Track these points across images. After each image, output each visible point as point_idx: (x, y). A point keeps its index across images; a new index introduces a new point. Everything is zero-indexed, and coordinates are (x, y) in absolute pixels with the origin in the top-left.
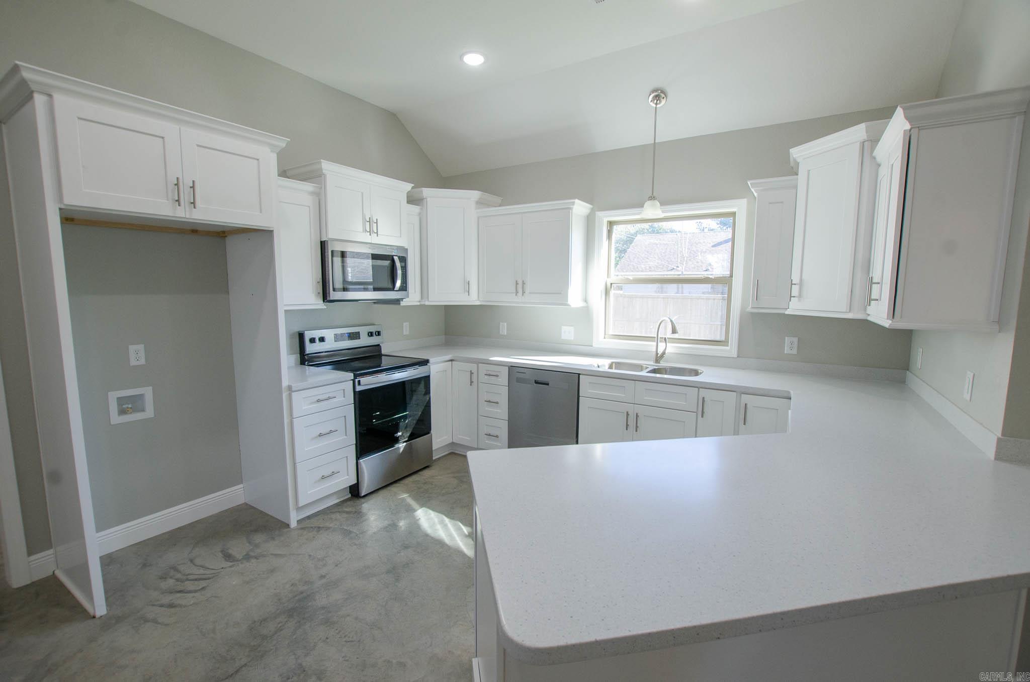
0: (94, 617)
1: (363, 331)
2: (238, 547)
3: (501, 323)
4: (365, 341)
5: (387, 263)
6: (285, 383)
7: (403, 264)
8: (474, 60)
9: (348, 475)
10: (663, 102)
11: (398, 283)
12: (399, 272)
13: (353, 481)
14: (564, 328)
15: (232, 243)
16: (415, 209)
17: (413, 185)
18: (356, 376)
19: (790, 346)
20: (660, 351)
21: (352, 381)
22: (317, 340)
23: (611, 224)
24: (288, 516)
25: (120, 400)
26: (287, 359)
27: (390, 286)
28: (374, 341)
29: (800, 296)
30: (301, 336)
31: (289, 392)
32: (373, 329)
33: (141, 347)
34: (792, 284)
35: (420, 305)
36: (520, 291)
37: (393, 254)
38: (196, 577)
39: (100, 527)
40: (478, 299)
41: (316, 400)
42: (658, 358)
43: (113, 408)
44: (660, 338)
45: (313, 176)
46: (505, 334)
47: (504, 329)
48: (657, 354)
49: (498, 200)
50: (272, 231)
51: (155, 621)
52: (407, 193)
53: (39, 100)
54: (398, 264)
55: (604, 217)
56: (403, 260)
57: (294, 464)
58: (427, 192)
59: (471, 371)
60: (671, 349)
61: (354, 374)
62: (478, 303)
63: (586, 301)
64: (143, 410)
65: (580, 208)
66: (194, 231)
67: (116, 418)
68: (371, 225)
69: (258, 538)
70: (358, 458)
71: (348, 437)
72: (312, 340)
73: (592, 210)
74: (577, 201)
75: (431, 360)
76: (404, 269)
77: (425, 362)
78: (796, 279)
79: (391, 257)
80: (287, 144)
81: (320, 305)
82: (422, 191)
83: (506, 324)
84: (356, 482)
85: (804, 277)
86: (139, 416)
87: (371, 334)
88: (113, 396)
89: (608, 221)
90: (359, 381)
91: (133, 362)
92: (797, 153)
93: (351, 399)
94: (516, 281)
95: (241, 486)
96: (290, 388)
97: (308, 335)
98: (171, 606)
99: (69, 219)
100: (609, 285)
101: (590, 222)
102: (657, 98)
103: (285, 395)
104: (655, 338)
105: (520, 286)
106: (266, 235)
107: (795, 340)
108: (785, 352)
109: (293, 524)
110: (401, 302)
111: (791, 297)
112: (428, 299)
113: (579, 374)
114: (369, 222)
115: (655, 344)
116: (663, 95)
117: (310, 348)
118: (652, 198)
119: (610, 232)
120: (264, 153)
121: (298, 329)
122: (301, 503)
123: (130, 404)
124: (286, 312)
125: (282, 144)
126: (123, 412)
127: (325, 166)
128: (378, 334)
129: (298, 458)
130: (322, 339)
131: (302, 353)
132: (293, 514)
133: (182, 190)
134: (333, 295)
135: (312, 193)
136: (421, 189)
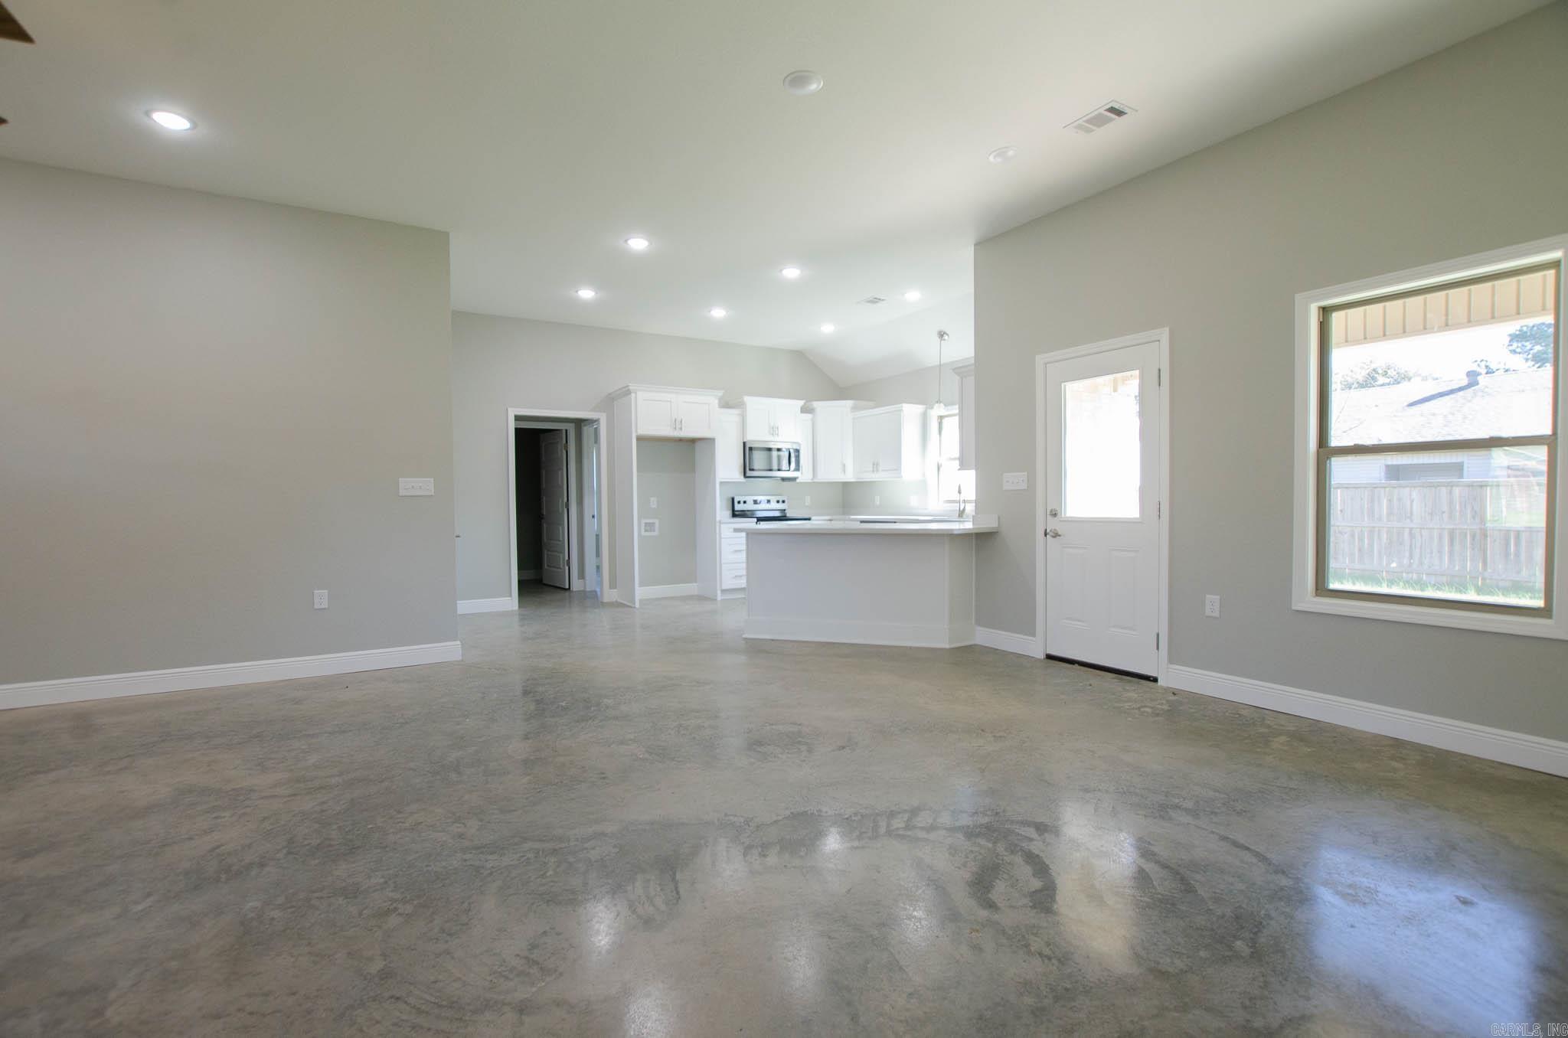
0: (637, 611)
1: (773, 499)
3: (875, 496)
4: (774, 506)
5: (786, 453)
6: (718, 519)
7: (797, 454)
8: (828, 329)
11: (793, 467)
12: (793, 459)
14: (912, 498)
15: (698, 445)
16: (809, 416)
17: (804, 401)
20: (961, 509)
22: (742, 502)
24: (716, 596)
25: (646, 523)
26: (722, 513)
27: (788, 468)
28: (781, 506)
30: (733, 499)
32: (781, 499)
33: (656, 499)
35: (812, 481)
36: (875, 469)
37: (789, 447)
39: (641, 586)
40: (855, 477)
43: (643, 526)
45: (740, 405)
46: (879, 504)
47: (879, 501)
49: (871, 404)
50: (714, 439)
52: (801, 407)
53: (633, 395)
54: (793, 455)
55: (935, 414)
56: (797, 451)
57: (721, 565)
58: (816, 404)
62: (855, 480)
63: (924, 475)
64: (654, 531)
65: (911, 412)
66: (682, 441)
68: (775, 429)
72: (739, 502)
73: (927, 408)
74: (904, 405)
75: (813, 518)
76: (798, 457)
79: (788, 450)
80: (723, 392)
81: (742, 479)
83: (879, 496)
86: (652, 534)
87: (778, 502)
88: (643, 521)
89: (938, 416)
91: (652, 505)
94: (874, 463)
95: (696, 584)
96: (720, 522)
97: (737, 498)
99: (640, 439)
100: (940, 464)
101: (925, 417)
102: (943, 336)
103: (718, 524)
105: (875, 466)
106: (709, 442)
110: (798, 479)
112: (818, 477)
114: (773, 428)
116: (945, 334)
117: (737, 507)
118: (939, 402)
119: (940, 424)
120: (712, 400)
121: (732, 496)
122: (724, 587)
123: (649, 527)
124: (721, 483)
125: (720, 393)
126: (646, 531)
127: (747, 399)
128: (783, 502)
129: (723, 561)
130: (745, 502)
131: (733, 510)
132: (719, 592)
133: (677, 423)
134: (748, 473)
135: (740, 414)
136: (811, 403)
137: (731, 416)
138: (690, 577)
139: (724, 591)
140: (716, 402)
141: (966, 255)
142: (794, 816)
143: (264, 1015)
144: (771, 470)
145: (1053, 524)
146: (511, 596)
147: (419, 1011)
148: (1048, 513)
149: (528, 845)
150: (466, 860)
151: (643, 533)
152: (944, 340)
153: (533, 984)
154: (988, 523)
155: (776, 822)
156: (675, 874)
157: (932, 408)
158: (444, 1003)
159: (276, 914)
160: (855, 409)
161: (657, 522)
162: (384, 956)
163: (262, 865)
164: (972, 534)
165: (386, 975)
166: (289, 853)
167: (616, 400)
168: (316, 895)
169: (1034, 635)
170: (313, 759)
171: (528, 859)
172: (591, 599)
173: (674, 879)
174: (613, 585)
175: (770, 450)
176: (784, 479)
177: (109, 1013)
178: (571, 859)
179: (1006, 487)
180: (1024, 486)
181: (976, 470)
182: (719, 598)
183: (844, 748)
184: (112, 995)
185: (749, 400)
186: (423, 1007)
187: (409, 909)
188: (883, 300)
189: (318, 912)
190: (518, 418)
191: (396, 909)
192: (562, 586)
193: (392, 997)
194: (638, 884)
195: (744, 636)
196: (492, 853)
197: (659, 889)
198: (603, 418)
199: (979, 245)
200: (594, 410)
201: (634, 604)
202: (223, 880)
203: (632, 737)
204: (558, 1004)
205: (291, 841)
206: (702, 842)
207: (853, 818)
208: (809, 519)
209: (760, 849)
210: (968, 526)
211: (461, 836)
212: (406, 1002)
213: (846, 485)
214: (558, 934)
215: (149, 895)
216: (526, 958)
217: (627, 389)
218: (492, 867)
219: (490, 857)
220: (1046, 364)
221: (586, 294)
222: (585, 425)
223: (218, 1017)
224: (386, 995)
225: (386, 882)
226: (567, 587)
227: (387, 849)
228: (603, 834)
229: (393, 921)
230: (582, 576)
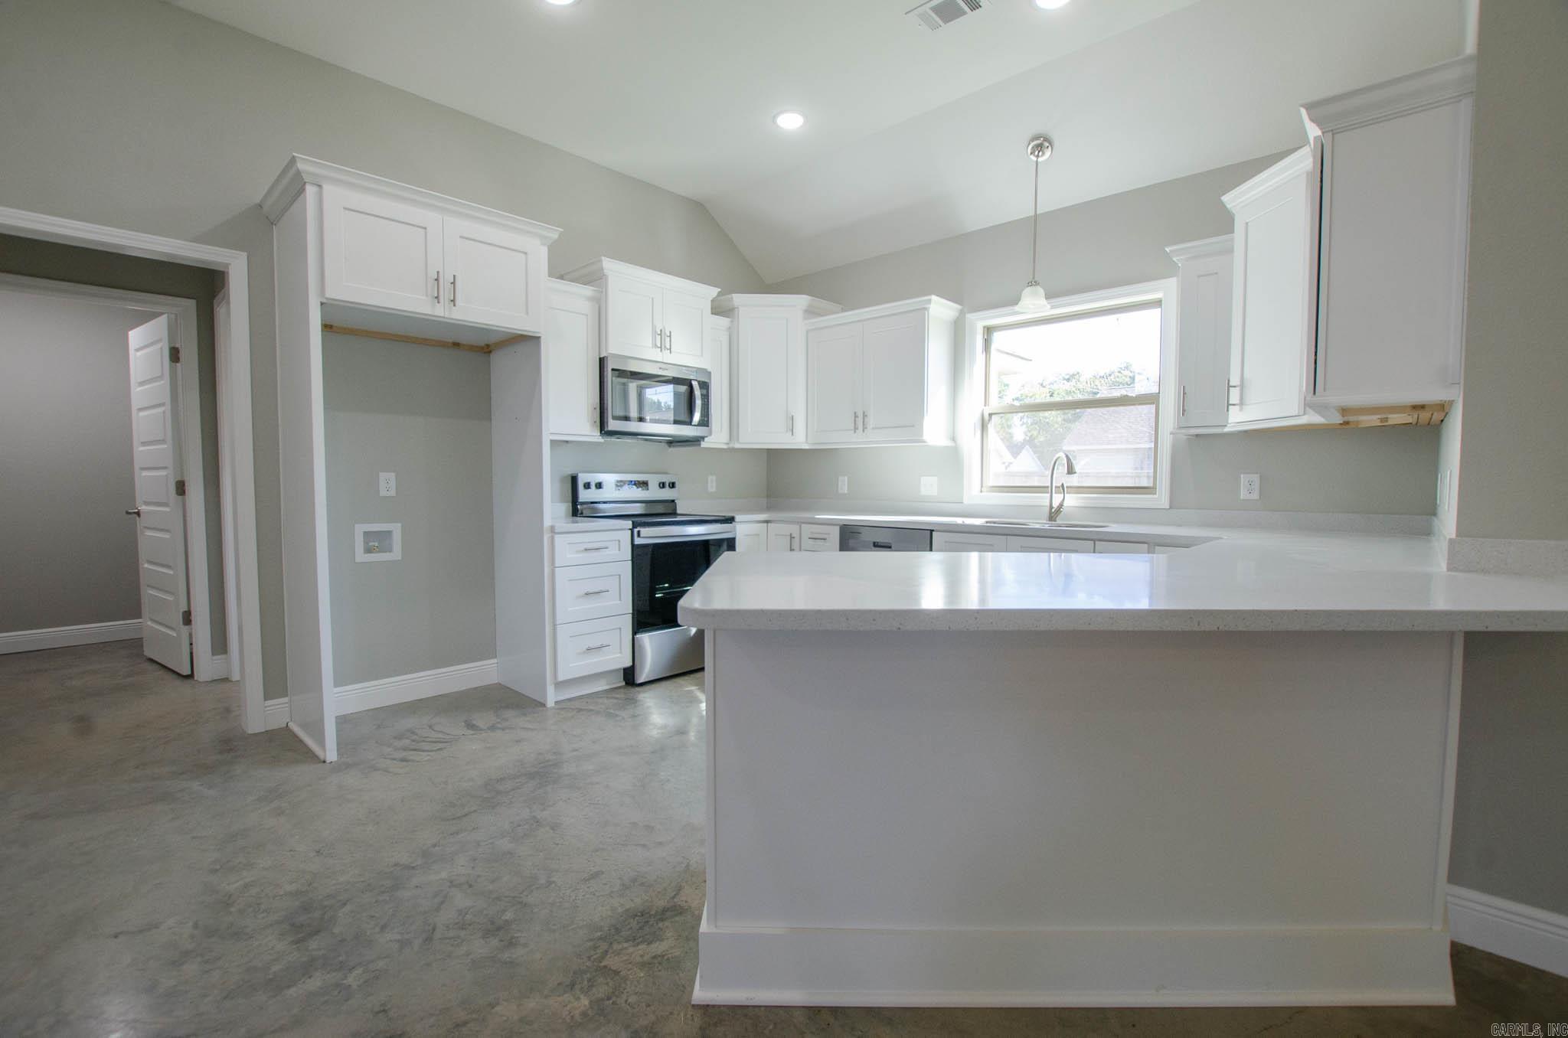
0: (324, 762)
1: (653, 479)
2: (482, 720)
3: (840, 478)
4: (654, 493)
5: (683, 389)
6: (547, 522)
7: (705, 392)
8: (790, 122)
9: (621, 653)
10: (1048, 153)
11: (697, 417)
12: (698, 402)
13: (628, 663)
14: (924, 480)
15: (499, 359)
16: (723, 322)
17: (719, 290)
18: (635, 525)
19: (1248, 487)
20: (1055, 504)
21: (630, 531)
22: (593, 486)
23: (989, 330)
24: (545, 695)
25: (366, 534)
26: (554, 509)
27: (688, 420)
28: (666, 494)
29: (1242, 403)
30: (574, 480)
31: (550, 535)
32: (667, 479)
33: (392, 476)
34: (1229, 386)
35: (729, 449)
37: (692, 377)
38: (434, 740)
39: (338, 683)
40: (807, 442)
41: (583, 549)
42: (1054, 514)
43: (359, 538)
44: (1056, 487)
45: (594, 278)
46: (846, 492)
47: (844, 486)
48: (1051, 507)
49: (837, 308)
50: (539, 338)
51: (386, 771)
52: (712, 301)
53: (310, 191)
54: (697, 392)
55: (979, 322)
56: (705, 386)
57: (554, 626)
58: (738, 299)
59: (791, 535)
60: (1071, 501)
61: (633, 522)
62: (806, 447)
63: (954, 439)
64: (390, 551)
65: (940, 310)
66: (456, 345)
67: (361, 556)
68: (662, 338)
69: (509, 714)
70: (634, 633)
71: (621, 601)
72: (587, 486)
73: (962, 313)
74: (934, 298)
75: (738, 518)
76: (706, 398)
77: (730, 520)
78: (1235, 380)
79: (688, 382)
80: (560, 236)
81: (595, 436)
82: (732, 298)
83: (846, 478)
84: (631, 664)
85: (1245, 376)
86: (385, 557)
87: (662, 485)
88: (360, 529)
89: (984, 327)
90: (639, 532)
91: (383, 493)
92: (1232, 200)
93: (627, 553)
94: (855, 413)
95: (495, 661)
96: (552, 529)
97: (583, 479)
98: (403, 760)
99: (330, 312)
100: (986, 417)
101: (958, 332)
102: (1040, 148)
103: (546, 533)
104: (1048, 487)
105: (860, 421)
106: (533, 344)
107: (1256, 478)
108: (1242, 498)
109: (550, 703)
110: (702, 443)
111: (1228, 405)
112: (738, 440)
113: (932, 531)
114: (661, 335)
115: (1049, 495)
116: (1046, 144)
117: (584, 495)
118: (1033, 283)
119: (987, 342)
120: (533, 246)
121: (570, 471)
122: (561, 678)
123: (377, 541)
125: (554, 235)
127: (608, 265)
128: (670, 486)
129: (560, 619)
130: (597, 485)
131: (574, 502)
132: (550, 690)
133: (442, 287)
134: (613, 425)
135: (591, 299)
136: (729, 296)
137: (578, 296)
138: (486, 649)
139: (559, 685)
140: (540, 255)
151: (355, 559)
160: (810, 312)
161: (396, 529)
174: (272, 687)
182: (550, 700)
198: (236, 265)
200: (209, 241)
213: (775, 458)
217: (293, 173)
226: (185, 669)
230: (220, 645)
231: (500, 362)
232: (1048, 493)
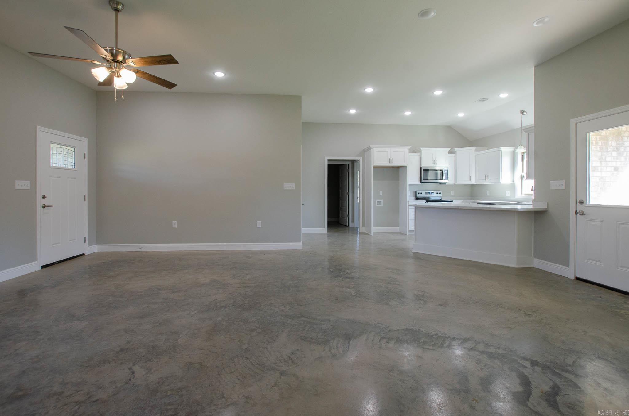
0: (371, 236)
1: (436, 192)
4: (435, 195)
5: (441, 172)
6: (408, 200)
8: (461, 115)
11: (444, 178)
12: (445, 174)
14: (507, 192)
16: (453, 155)
17: (451, 148)
22: (420, 193)
23: (523, 153)
25: (377, 202)
26: (410, 197)
27: (442, 179)
28: (439, 195)
30: (416, 192)
32: (439, 192)
33: (382, 191)
35: (454, 185)
36: (486, 179)
37: (443, 169)
40: (476, 183)
43: (376, 202)
45: (419, 151)
47: (488, 194)
49: (486, 148)
50: (407, 166)
52: (449, 151)
53: (372, 150)
54: (445, 172)
56: (447, 171)
57: (409, 219)
58: (456, 149)
63: (513, 182)
64: (381, 204)
65: (506, 150)
66: (393, 168)
72: (419, 193)
73: (515, 149)
74: (502, 148)
75: (454, 201)
76: (447, 173)
80: (411, 146)
81: (420, 183)
86: (380, 206)
91: (380, 194)
95: (399, 227)
99: (374, 167)
100: (522, 175)
101: (514, 154)
102: (523, 112)
103: (408, 202)
105: (486, 177)
106: (405, 168)
110: (447, 183)
112: (458, 183)
114: (435, 161)
117: (418, 195)
118: (520, 145)
120: (406, 150)
121: (416, 190)
122: (410, 230)
123: (379, 203)
124: (410, 185)
125: (409, 147)
126: (377, 204)
127: (422, 149)
128: (440, 193)
130: (421, 193)
131: (416, 197)
132: (408, 232)
133: (390, 161)
134: (423, 181)
135: (419, 156)
136: (454, 149)
137: (416, 156)
138: (397, 225)
139: (410, 231)
140: (408, 151)
141: (531, 72)
142: (407, 330)
143: (212, 352)
144: (437, 179)
145: (580, 208)
146: (325, 227)
147: (252, 364)
148: (578, 202)
149: (303, 318)
150: (281, 319)
151: (377, 205)
152: (524, 114)
153: (288, 366)
154: (542, 206)
155: (398, 330)
156: (350, 341)
157: (517, 149)
158: (260, 364)
159: (224, 323)
160: (476, 150)
161: (382, 201)
162: (248, 344)
163: (225, 308)
164: (532, 211)
165: (247, 350)
166: (233, 305)
167: (366, 152)
168: (236, 320)
169: (568, 266)
170: (248, 277)
171: (301, 323)
172: (355, 230)
173: (349, 343)
174: (363, 226)
175: (436, 170)
176: (440, 183)
177: (179, 340)
178: (315, 327)
179: (552, 188)
180: (563, 188)
181: (535, 180)
182: (408, 233)
183: (441, 305)
184: (181, 336)
185: (424, 150)
186: (254, 363)
187: (260, 331)
188: (488, 99)
189: (235, 325)
190: (329, 160)
191: (256, 330)
192: (345, 224)
193: (246, 357)
194: (335, 341)
195: (413, 251)
196: (290, 319)
197: (342, 345)
198: (361, 159)
199: (537, 66)
200: (357, 156)
201: (371, 233)
202: (214, 310)
203: (352, 286)
204: (294, 375)
205: (235, 302)
206: (365, 331)
207: (434, 336)
208: (452, 201)
209: (387, 340)
210: (531, 207)
211: (283, 311)
212: (249, 360)
213: (472, 186)
214: (302, 352)
215: (196, 310)
216: (289, 357)
217: (369, 147)
218: (289, 323)
219: (289, 320)
220: (577, 123)
221: (353, 112)
222: (355, 162)
223: (201, 349)
224: (245, 356)
225: (256, 321)
226: (348, 225)
227: (260, 310)
228: (329, 320)
229: (254, 333)
230: (353, 221)
231: (401, 169)
232: (532, 195)
